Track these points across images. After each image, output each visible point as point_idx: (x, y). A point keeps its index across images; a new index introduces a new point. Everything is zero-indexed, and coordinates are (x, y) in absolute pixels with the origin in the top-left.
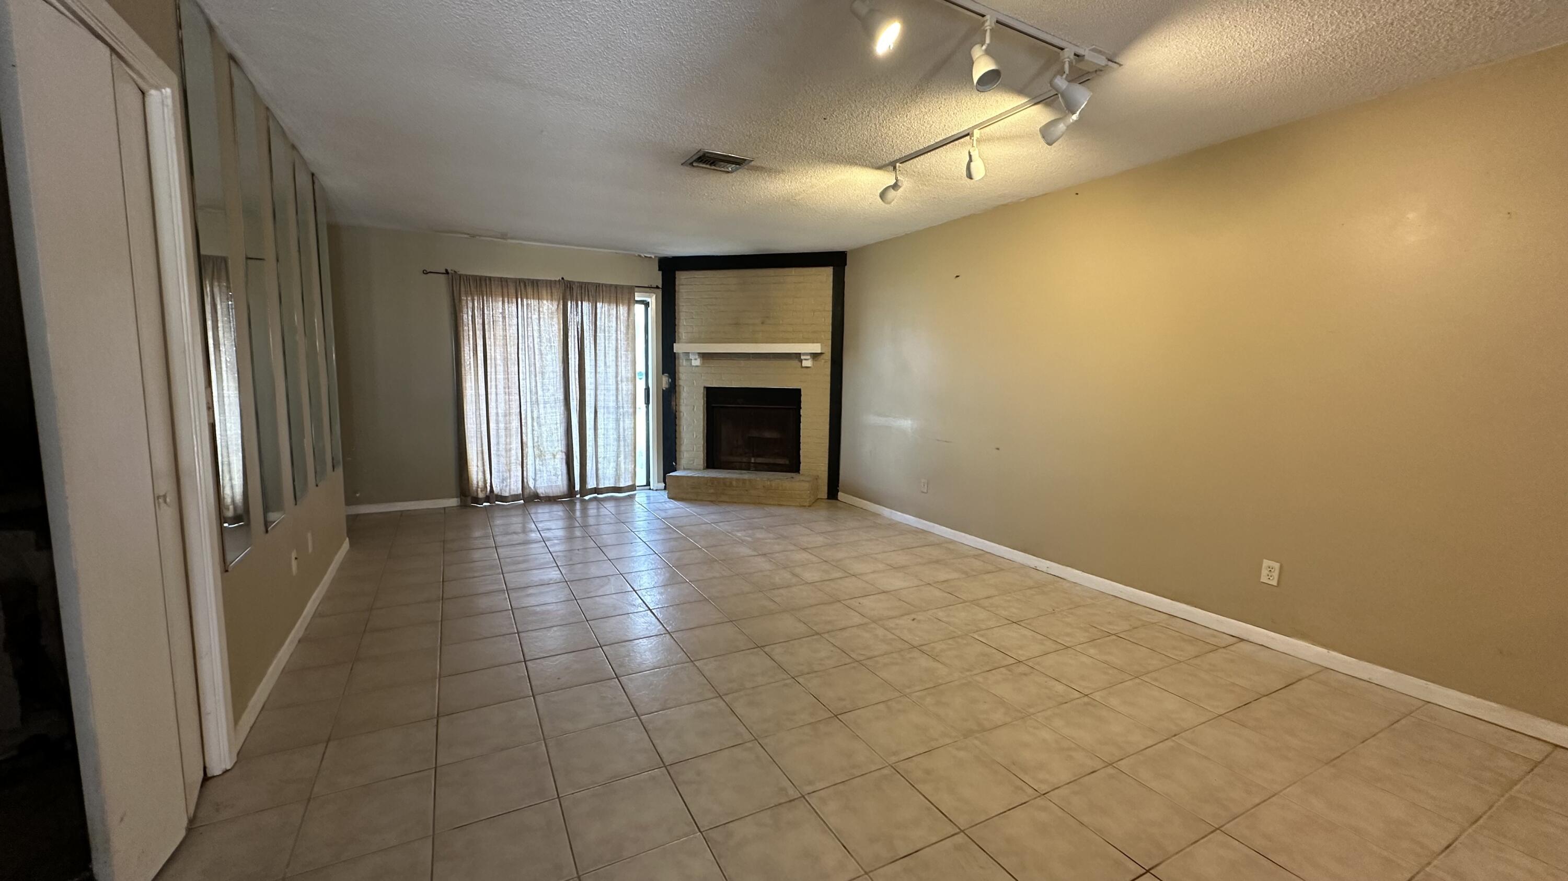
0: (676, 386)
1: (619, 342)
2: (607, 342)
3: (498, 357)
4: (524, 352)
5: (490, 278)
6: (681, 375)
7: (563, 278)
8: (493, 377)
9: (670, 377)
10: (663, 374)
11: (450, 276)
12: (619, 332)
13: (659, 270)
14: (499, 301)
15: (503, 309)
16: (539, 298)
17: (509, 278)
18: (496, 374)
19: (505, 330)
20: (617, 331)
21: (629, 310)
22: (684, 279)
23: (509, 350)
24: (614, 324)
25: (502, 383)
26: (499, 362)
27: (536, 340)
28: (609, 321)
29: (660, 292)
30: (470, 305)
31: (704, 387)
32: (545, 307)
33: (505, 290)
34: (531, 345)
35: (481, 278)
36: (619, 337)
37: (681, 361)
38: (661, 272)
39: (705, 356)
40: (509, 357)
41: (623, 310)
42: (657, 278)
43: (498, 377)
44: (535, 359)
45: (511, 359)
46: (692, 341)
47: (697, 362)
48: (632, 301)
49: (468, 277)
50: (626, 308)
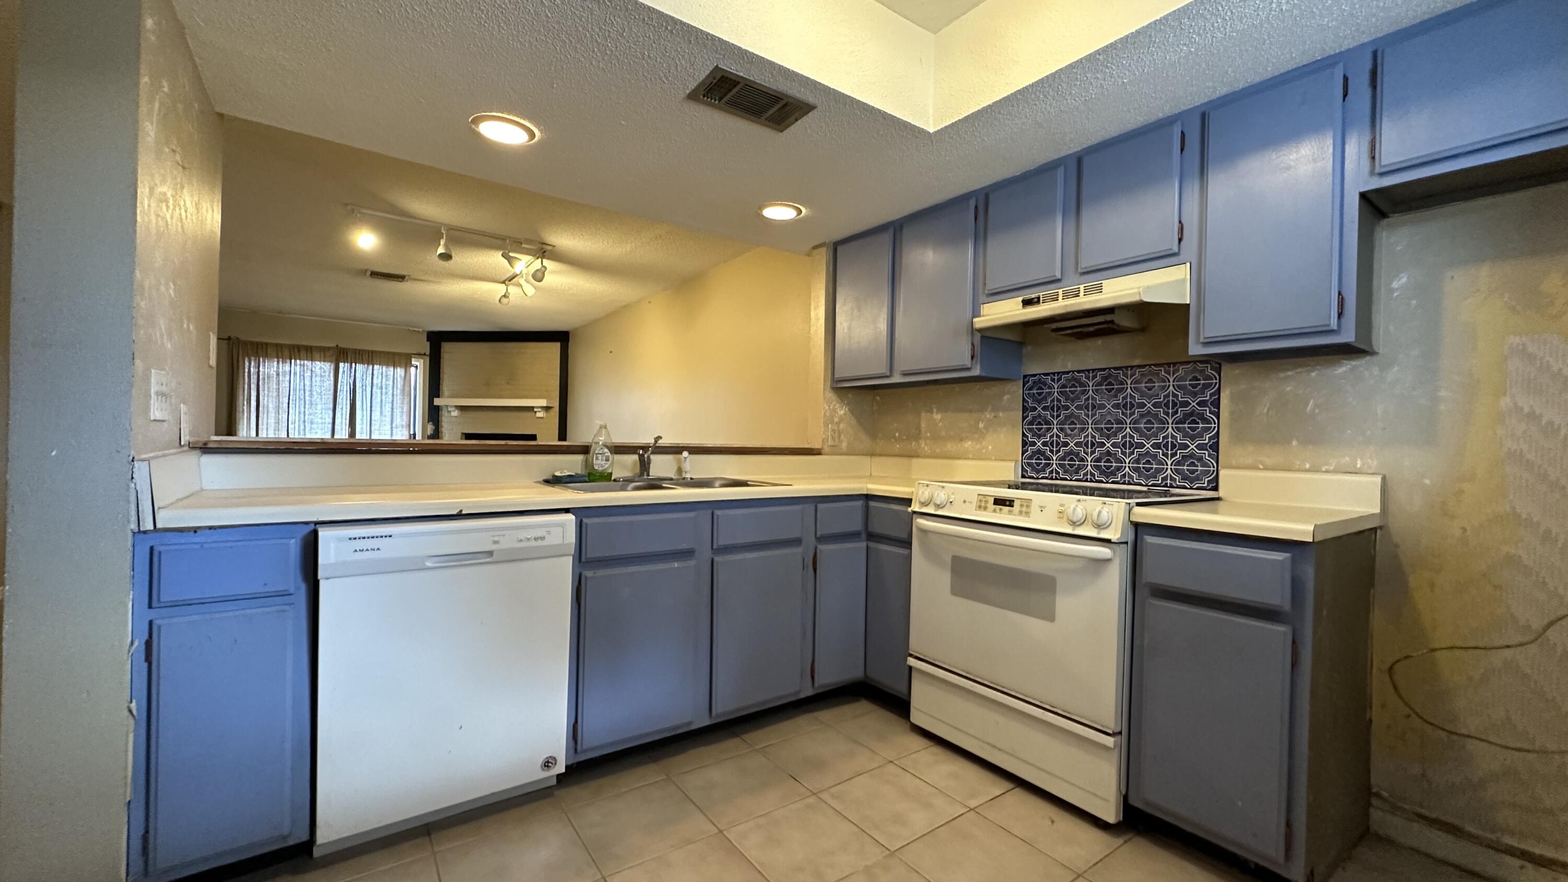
0: (439, 432)
1: (395, 396)
2: (384, 397)
3: (271, 405)
4: (294, 402)
5: (267, 344)
6: (443, 423)
7: (337, 346)
8: (265, 421)
9: (434, 424)
10: (428, 422)
11: (231, 341)
12: (395, 389)
13: (428, 341)
14: (274, 361)
15: (278, 368)
16: (312, 360)
17: (284, 344)
18: (267, 419)
19: (278, 383)
20: (393, 388)
21: (406, 372)
22: (448, 348)
23: (281, 400)
24: (391, 383)
25: (273, 426)
26: (271, 409)
27: (307, 394)
28: (387, 380)
29: (428, 359)
30: (247, 364)
31: (463, 433)
32: (318, 367)
33: (280, 354)
34: (302, 397)
35: (258, 344)
36: (395, 393)
37: (443, 412)
38: (429, 343)
39: (462, 408)
40: (280, 405)
41: (400, 371)
42: (426, 347)
43: (269, 421)
44: (305, 408)
45: (283, 407)
46: (453, 396)
47: (455, 413)
48: (408, 365)
49: (245, 343)
50: (403, 370)
